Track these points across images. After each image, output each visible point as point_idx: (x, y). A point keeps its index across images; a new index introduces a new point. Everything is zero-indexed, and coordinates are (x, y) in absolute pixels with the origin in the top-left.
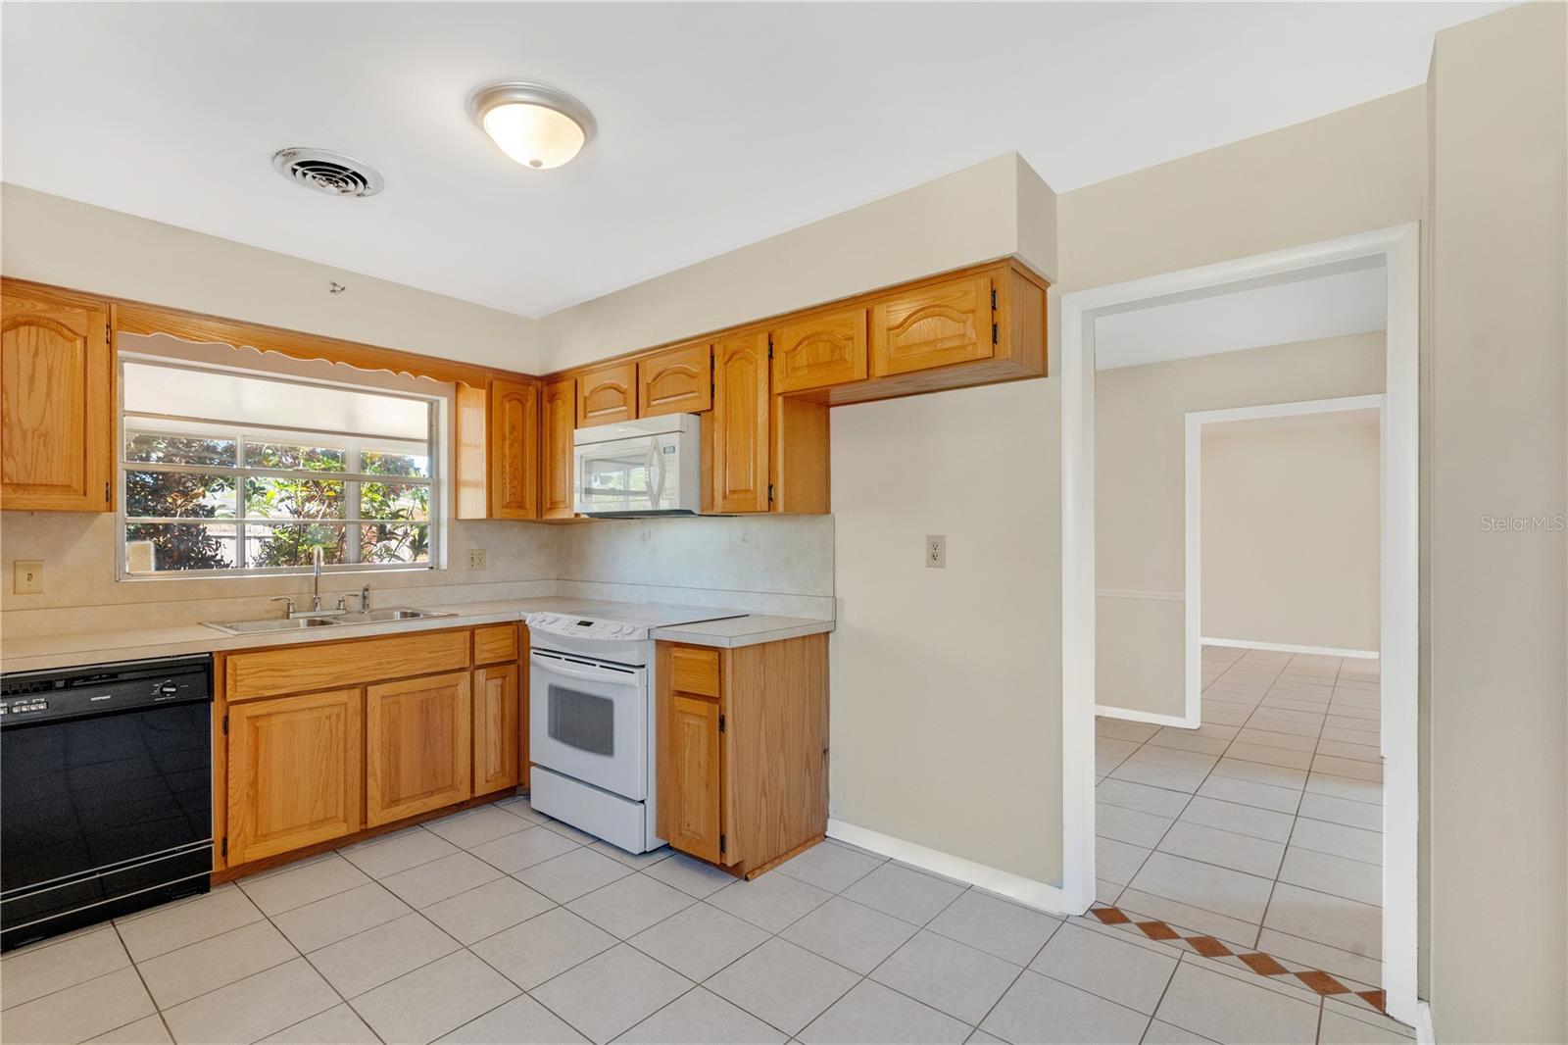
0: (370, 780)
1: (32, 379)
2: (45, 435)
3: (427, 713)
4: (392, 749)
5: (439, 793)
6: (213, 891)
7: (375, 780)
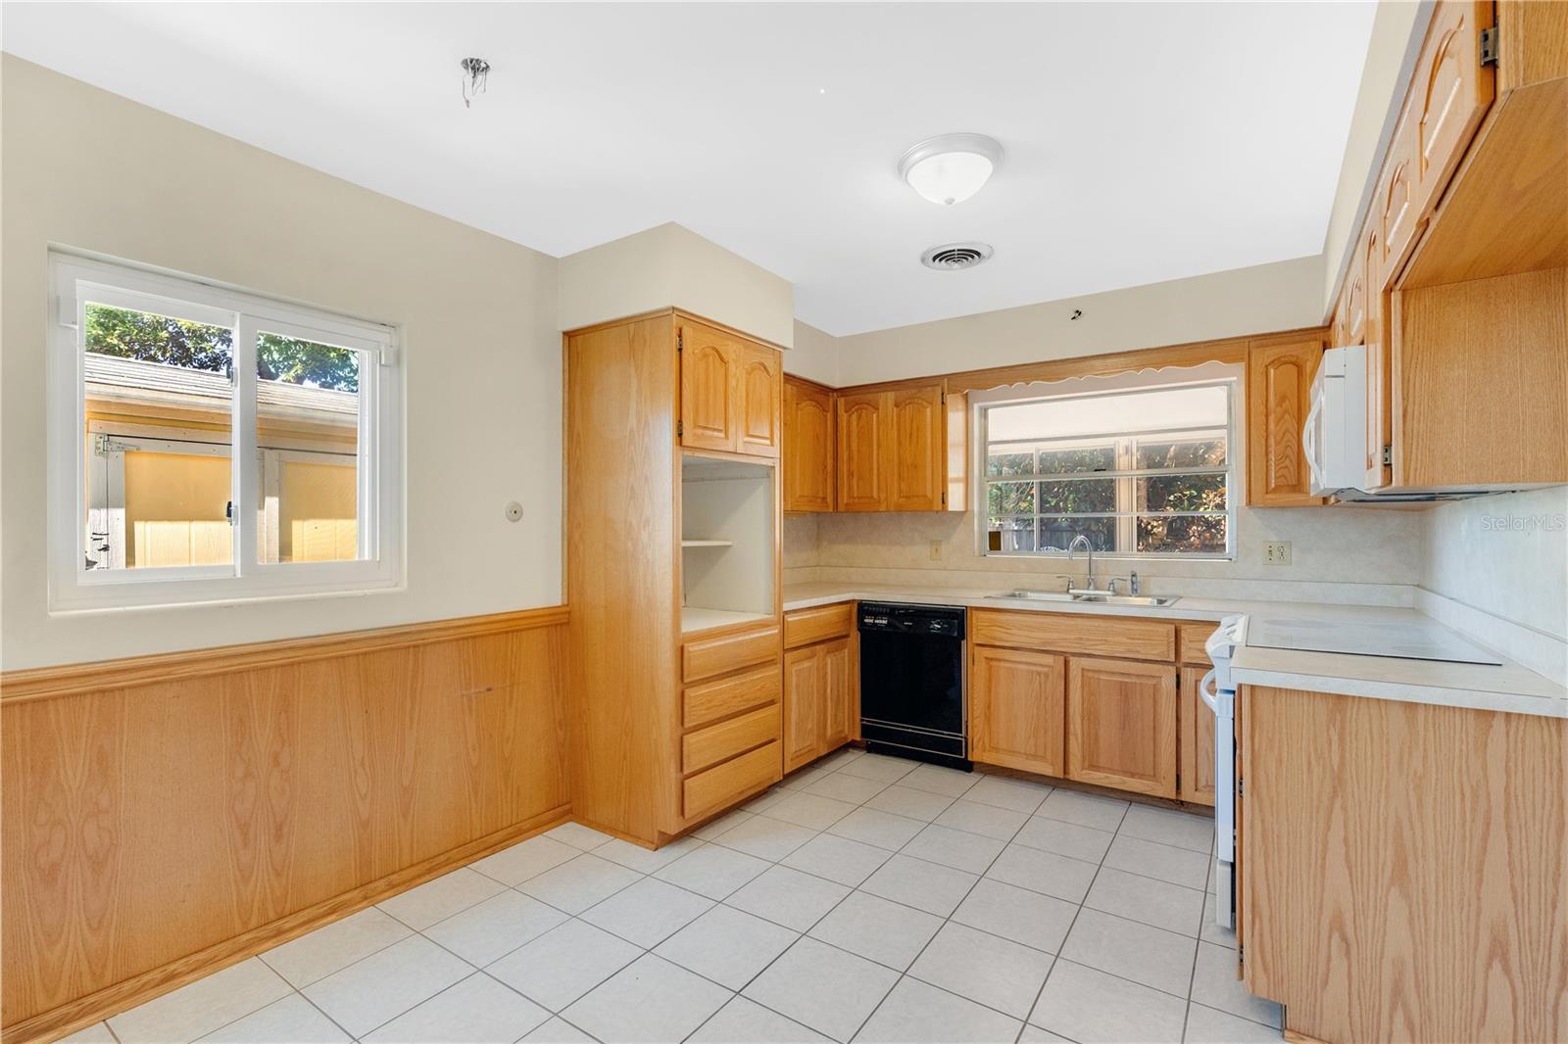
0: (1072, 738)
1: (911, 434)
2: (916, 467)
3: (1127, 695)
4: (1091, 716)
5: (1140, 778)
6: (972, 774)
7: (1077, 739)
